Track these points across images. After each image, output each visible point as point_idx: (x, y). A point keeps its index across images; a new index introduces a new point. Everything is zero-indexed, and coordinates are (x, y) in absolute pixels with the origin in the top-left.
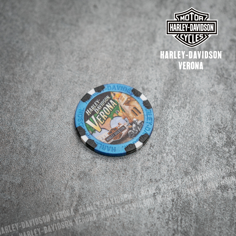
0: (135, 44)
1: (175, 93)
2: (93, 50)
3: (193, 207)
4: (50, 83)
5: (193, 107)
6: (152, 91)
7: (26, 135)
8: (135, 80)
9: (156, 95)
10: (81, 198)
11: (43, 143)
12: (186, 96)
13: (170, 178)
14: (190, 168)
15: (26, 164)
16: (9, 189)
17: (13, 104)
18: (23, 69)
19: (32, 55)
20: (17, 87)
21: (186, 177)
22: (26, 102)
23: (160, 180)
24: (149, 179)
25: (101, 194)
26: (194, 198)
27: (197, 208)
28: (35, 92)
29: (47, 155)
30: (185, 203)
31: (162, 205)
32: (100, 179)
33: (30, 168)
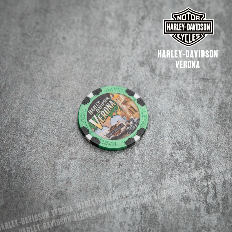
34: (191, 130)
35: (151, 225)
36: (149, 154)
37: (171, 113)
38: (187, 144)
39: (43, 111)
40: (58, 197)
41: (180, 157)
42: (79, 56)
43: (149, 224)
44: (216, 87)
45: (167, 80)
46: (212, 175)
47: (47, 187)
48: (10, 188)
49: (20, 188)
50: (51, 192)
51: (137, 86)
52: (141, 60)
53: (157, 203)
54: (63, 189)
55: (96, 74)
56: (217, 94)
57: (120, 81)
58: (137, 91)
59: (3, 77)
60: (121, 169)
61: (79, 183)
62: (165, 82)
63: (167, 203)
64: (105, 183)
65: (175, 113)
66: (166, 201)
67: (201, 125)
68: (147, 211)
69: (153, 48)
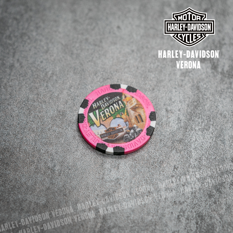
0: (158, 66)
1: (199, 115)
2: (116, 71)
3: (217, 230)
4: (74, 104)
5: (216, 129)
6: (175, 113)
7: (50, 155)
8: (159, 101)
9: (179, 117)
10: (105, 220)
11: (68, 163)
12: (209, 118)
13: (194, 201)
14: (214, 191)
15: (51, 185)
16: (34, 209)
17: (37, 124)
18: (47, 89)
19: (56, 75)
20: (41, 107)
21: (210, 199)
22: (50, 122)
23: (184, 202)
24: (173, 201)
25: (125, 215)
26: (218, 221)
27: (221, 231)
28: (59, 112)
29: (72, 176)
30: (209, 226)
31: (187, 228)
32: (124, 200)
33: (54, 189)
42: (134, 48)
45: (229, 79)
47: (93, 188)
48: (53, 185)
49: (64, 186)
50: (97, 193)
51: (196, 84)
53: (214, 213)
54: (111, 190)
55: (152, 67)
57: (178, 76)
58: (197, 89)
59: (51, 65)
60: (176, 173)
61: (129, 185)
62: (228, 81)
63: (226, 213)
64: (158, 187)
66: (225, 211)
68: (203, 221)
69: (216, 44)
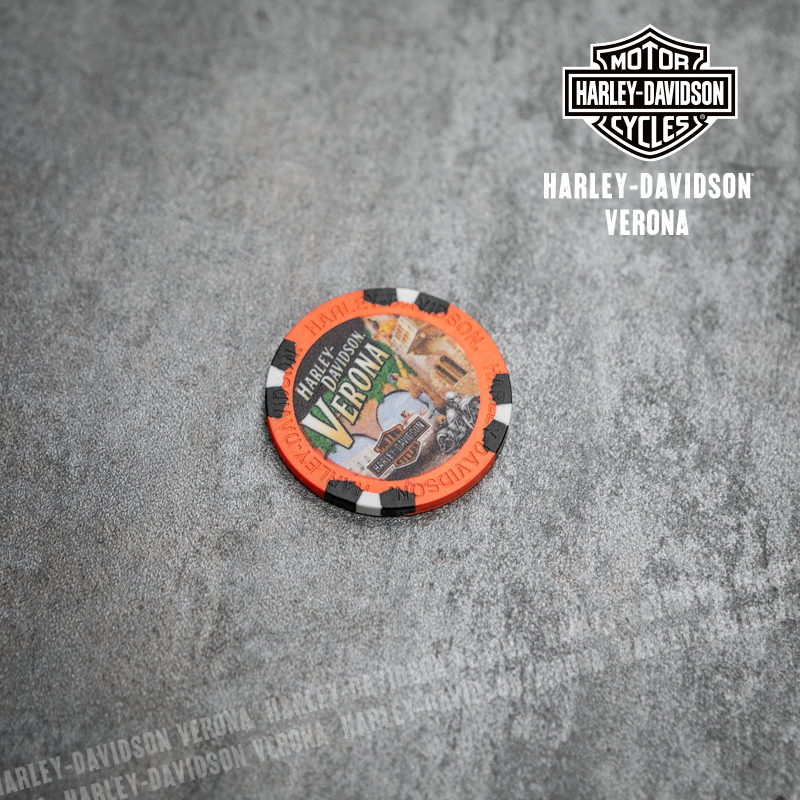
34: (689, 338)
35: (540, 653)
36: (540, 416)
37: (622, 279)
38: (672, 384)
39: (184, 258)
40: (226, 550)
41: (646, 430)
43: (532, 650)
44: (781, 195)
46: (756, 492)
52: (522, 94)
56: (782, 220)
65: (633, 281)
67: (724, 323)
